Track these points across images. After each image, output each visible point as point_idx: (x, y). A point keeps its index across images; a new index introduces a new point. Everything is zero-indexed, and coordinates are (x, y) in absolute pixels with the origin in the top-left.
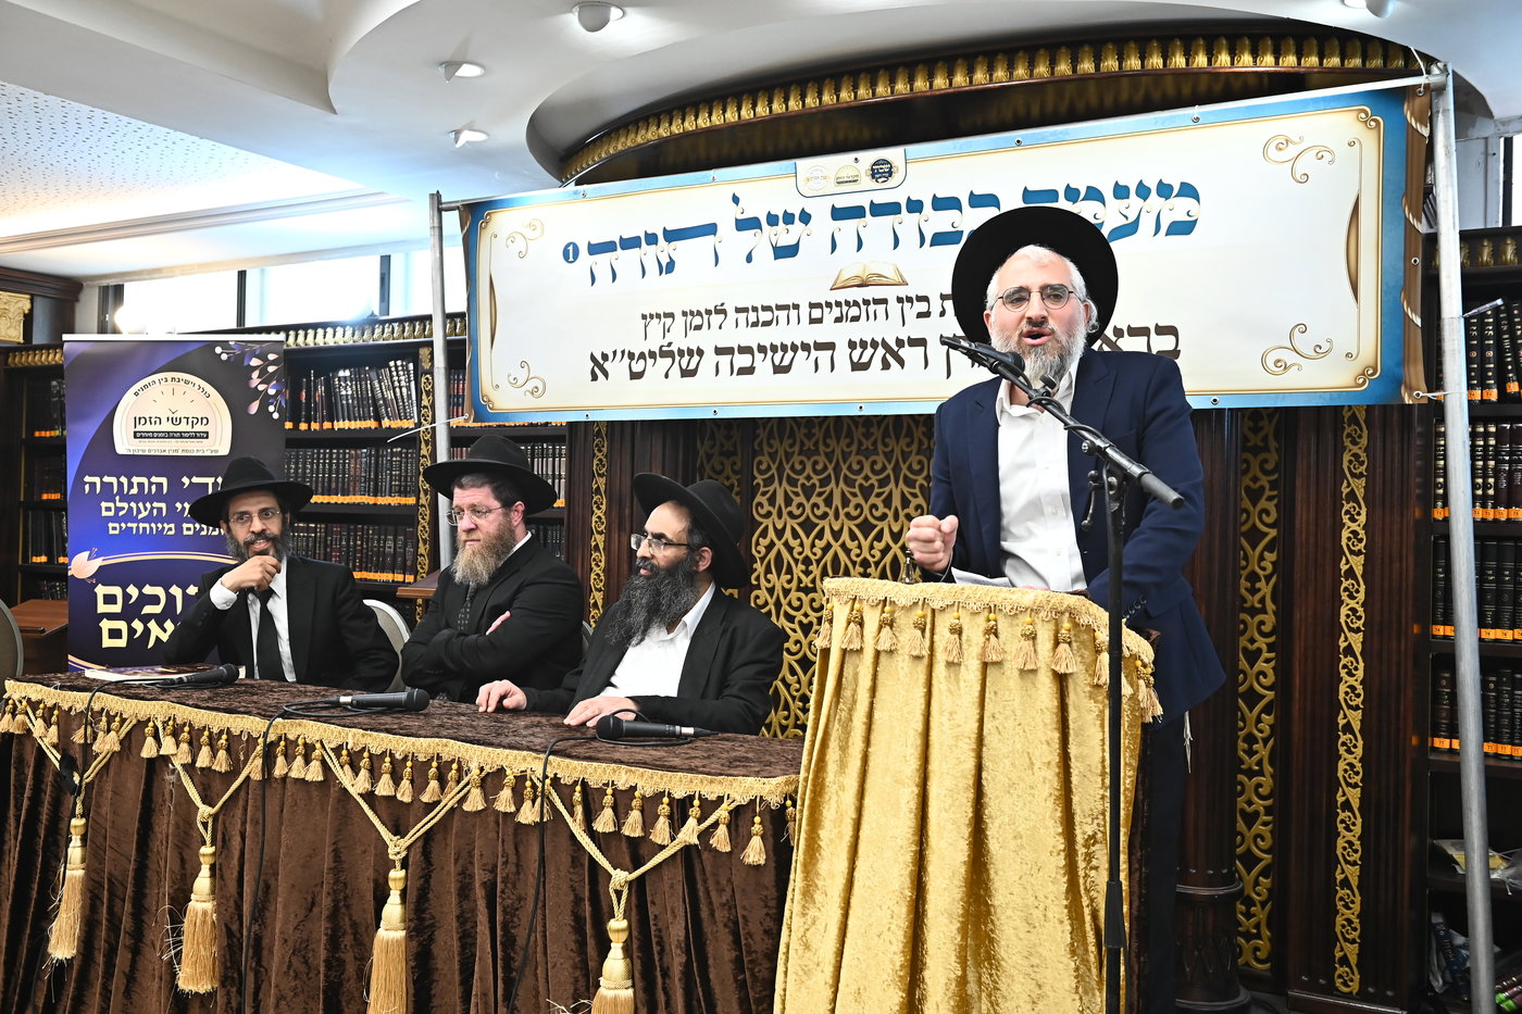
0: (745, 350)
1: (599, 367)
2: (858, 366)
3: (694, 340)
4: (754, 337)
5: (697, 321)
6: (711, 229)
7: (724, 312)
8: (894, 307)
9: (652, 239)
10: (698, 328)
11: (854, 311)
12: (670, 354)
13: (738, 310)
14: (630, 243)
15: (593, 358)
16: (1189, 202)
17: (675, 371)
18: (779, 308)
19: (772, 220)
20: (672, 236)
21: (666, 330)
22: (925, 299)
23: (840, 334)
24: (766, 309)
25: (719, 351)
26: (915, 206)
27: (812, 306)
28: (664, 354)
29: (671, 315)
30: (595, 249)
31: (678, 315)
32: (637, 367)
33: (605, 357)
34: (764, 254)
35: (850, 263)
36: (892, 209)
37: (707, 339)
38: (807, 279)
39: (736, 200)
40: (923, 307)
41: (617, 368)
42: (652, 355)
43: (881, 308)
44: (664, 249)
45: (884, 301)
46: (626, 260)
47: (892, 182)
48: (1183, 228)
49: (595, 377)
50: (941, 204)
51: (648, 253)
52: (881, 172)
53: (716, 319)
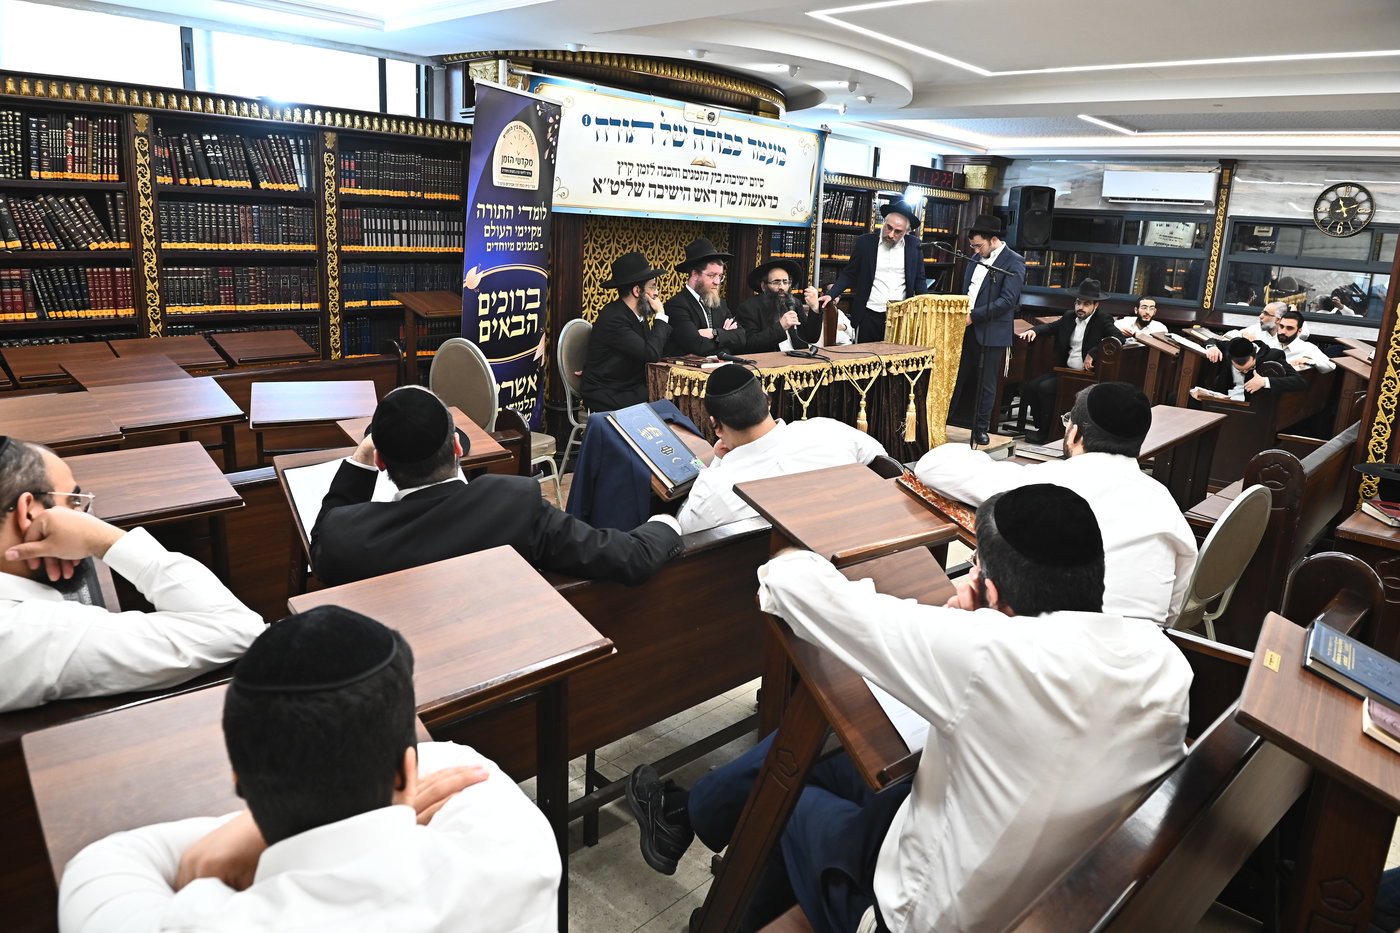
0: (660, 187)
1: (597, 186)
2: (697, 200)
3: (641, 179)
4: (665, 181)
5: (643, 169)
6: (650, 125)
7: (653, 167)
8: (710, 175)
9: (626, 123)
10: (644, 173)
11: (697, 176)
12: (630, 184)
13: (659, 167)
14: (615, 123)
15: (595, 180)
16: (782, 153)
17: (633, 193)
18: (674, 169)
19: (675, 128)
20: (636, 124)
21: (629, 172)
22: (720, 175)
23: (692, 184)
24: (669, 169)
25: (651, 186)
26: (720, 136)
27: (685, 170)
28: (628, 184)
29: (632, 164)
30: (600, 122)
31: (635, 165)
32: (615, 188)
33: (600, 181)
34: (670, 143)
35: (700, 156)
36: (711, 134)
37: (646, 179)
38: (682, 158)
39: (662, 114)
40: (718, 178)
41: (605, 187)
42: (622, 183)
43: (705, 176)
44: (630, 130)
45: (707, 173)
46: (613, 130)
47: (714, 122)
48: (782, 163)
49: (595, 191)
50: (728, 137)
51: (624, 130)
52: (711, 117)
53: (651, 170)
